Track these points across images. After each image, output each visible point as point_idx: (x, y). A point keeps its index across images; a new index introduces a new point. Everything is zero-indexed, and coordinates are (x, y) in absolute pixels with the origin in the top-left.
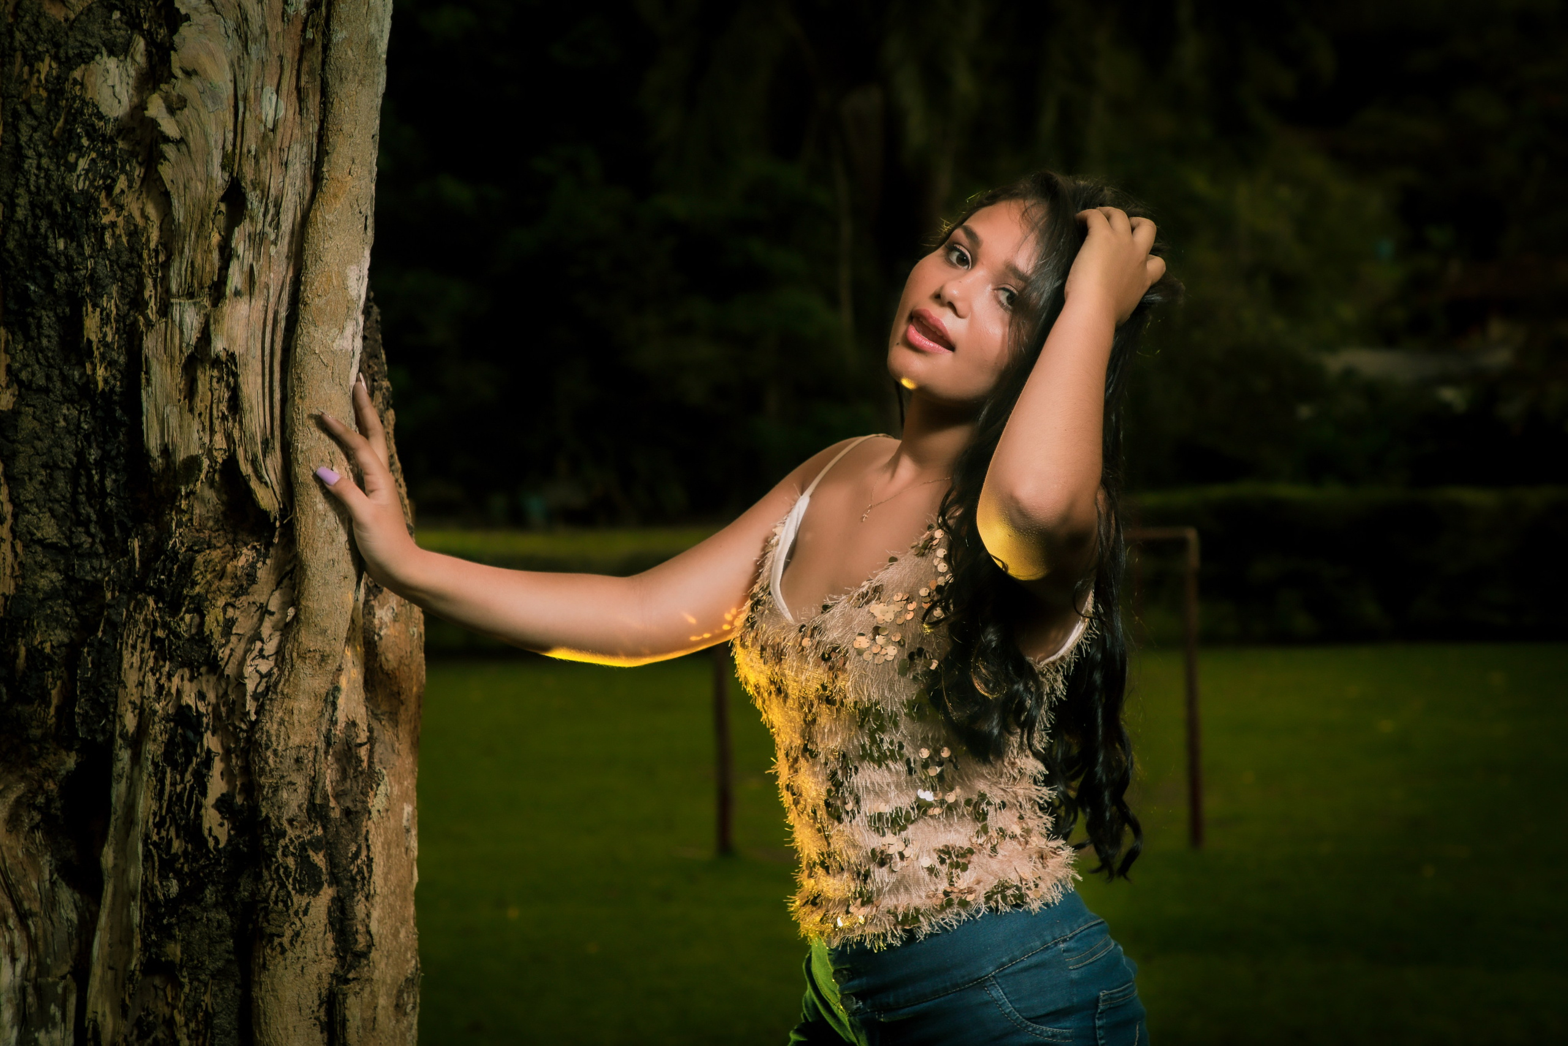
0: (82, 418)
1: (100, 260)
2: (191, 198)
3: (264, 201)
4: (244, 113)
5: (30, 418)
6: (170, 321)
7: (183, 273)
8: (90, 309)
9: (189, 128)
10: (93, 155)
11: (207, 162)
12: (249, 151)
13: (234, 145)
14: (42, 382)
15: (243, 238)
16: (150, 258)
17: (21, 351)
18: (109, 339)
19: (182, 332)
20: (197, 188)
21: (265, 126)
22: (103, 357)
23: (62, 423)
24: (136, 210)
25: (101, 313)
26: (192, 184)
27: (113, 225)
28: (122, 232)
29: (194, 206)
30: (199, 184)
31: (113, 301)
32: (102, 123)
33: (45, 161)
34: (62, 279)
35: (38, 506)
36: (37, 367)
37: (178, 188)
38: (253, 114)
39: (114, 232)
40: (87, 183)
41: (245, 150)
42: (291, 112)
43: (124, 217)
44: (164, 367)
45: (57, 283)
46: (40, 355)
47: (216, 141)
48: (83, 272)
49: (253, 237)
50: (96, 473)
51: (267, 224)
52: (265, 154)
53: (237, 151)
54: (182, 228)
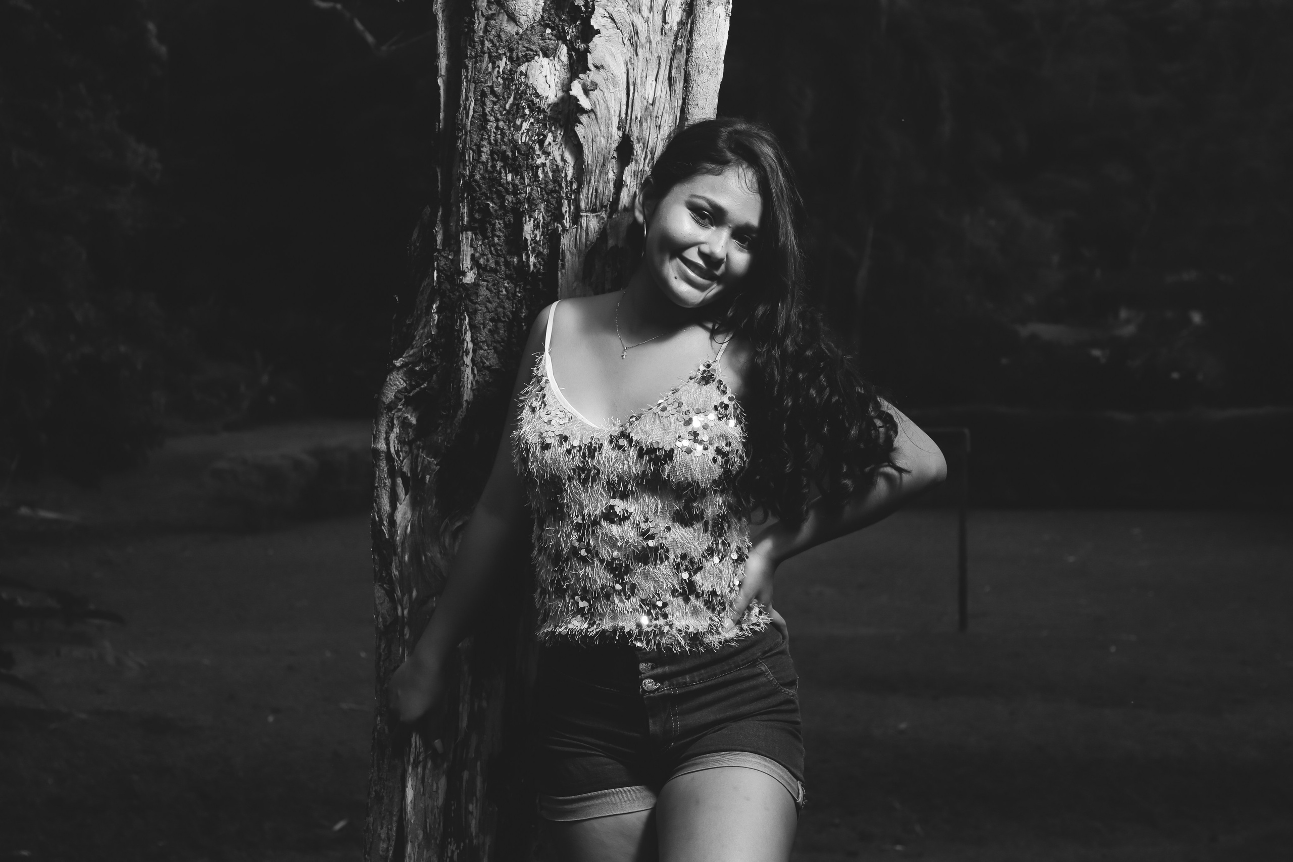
0: (518, 290)
1: (535, 187)
2: (597, 148)
3: (645, 150)
4: (634, 93)
5: (485, 288)
6: (579, 227)
7: (590, 196)
8: (528, 219)
9: (597, 103)
10: (532, 120)
11: (608, 124)
12: (636, 118)
13: (627, 114)
14: (493, 266)
15: (630, 174)
16: (567, 188)
17: (481, 245)
18: (538, 239)
19: (587, 234)
20: (601, 142)
21: (647, 102)
22: (534, 250)
23: (504, 292)
24: (558, 155)
25: (534, 222)
26: (598, 139)
27: (544, 165)
28: (549, 170)
29: (599, 153)
30: (602, 139)
31: (541, 214)
32: (538, 100)
33: (501, 124)
34: (510, 200)
35: (487, 346)
36: (490, 256)
37: (588, 141)
38: (640, 94)
39: (544, 170)
40: (528, 138)
41: (634, 117)
42: (664, 93)
43: (550, 160)
44: (574, 257)
45: (507, 201)
46: (492, 248)
47: (615, 111)
48: (524, 195)
49: (636, 173)
50: (525, 325)
51: (646, 164)
52: (646, 120)
53: (629, 118)
54: (590, 167)
